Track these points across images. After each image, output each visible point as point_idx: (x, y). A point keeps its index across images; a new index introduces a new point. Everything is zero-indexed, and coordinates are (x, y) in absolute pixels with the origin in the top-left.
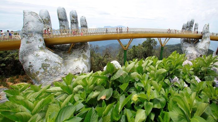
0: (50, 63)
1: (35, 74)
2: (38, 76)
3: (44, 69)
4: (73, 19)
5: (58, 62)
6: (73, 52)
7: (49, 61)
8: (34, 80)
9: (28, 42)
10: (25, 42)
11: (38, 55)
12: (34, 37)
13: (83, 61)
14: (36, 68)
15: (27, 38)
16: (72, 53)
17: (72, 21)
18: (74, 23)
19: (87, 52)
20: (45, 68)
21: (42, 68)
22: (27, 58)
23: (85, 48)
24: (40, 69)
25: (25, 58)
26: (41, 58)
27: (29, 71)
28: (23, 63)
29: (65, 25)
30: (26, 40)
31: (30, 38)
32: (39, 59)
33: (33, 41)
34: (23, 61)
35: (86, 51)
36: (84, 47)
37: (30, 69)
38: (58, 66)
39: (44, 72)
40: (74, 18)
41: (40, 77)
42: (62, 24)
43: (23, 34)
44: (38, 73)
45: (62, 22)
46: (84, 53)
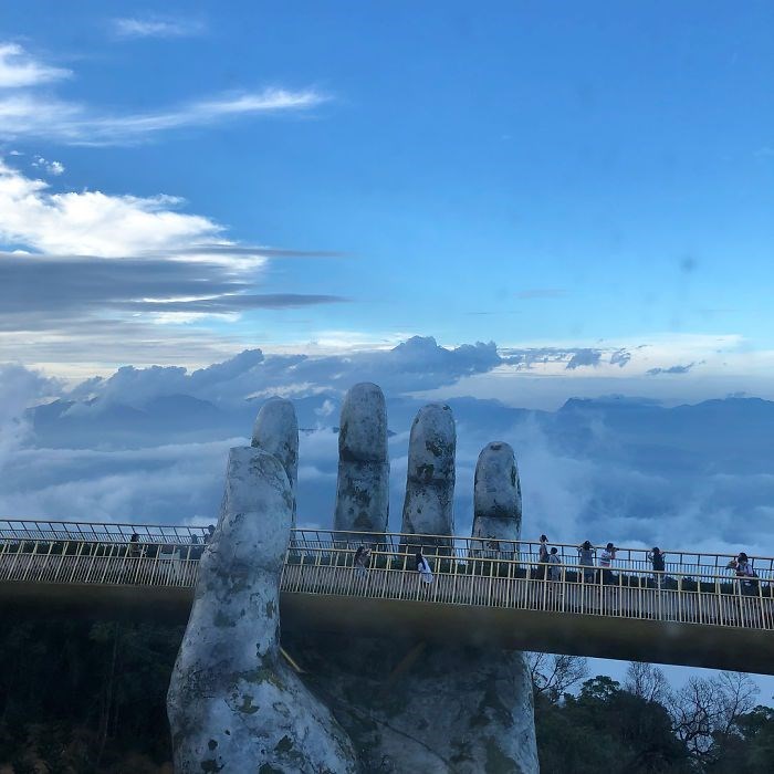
4: (431, 459)
6: (415, 700)
9: (220, 620)
10: (211, 619)
11: (253, 703)
12: (249, 593)
15: (222, 594)
16: (406, 703)
17: (420, 470)
18: (429, 481)
22: (207, 710)
23: (498, 683)
25: (195, 709)
26: (260, 724)
28: (180, 736)
29: (372, 492)
30: (218, 607)
31: (235, 600)
32: (253, 732)
33: (243, 613)
34: (183, 720)
35: (506, 720)
36: (493, 677)
40: (437, 454)
42: (357, 484)
43: (213, 570)
45: (359, 468)
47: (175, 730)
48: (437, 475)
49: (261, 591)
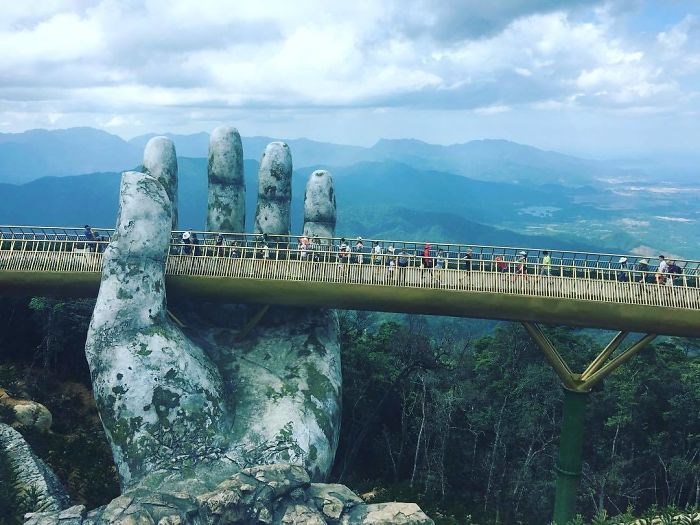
0: (180, 392)
1: (126, 425)
2: (137, 436)
3: (158, 412)
4: (274, 183)
5: (207, 392)
6: (262, 342)
7: (179, 380)
8: (119, 448)
9: (122, 294)
10: (115, 294)
11: (148, 349)
12: (142, 275)
13: (309, 404)
14: (136, 403)
15: (122, 276)
16: (256, 344)
17: (266, 190)
18: (272, 198)
19: (329, 357)
20: (162, 408)
21: (153, 407)
22: (114, 354)
23: (317, 329)
24: (147, 408)
25: (106, 355)
26: (153, 362)
27: (112, 405)
28: (96, 372)
29: (232, 205)
30: (120, 285)
31: (131, 281)
32: (148, 367)
33: (138, 289)
34: (97, 361)
35: (321, 352)
36: (314, 325)
37: (114, 400)
38: (206, 409)
39: (157, 427)
40: (278, 179)
41: (141, 442)
42: (221, 199)
43: (114, 260)
44: (137, 423)
45: (223, 189)
46: (313, 357)
47: (93, 368)
48: (278, 194)
49: (151, 274)
